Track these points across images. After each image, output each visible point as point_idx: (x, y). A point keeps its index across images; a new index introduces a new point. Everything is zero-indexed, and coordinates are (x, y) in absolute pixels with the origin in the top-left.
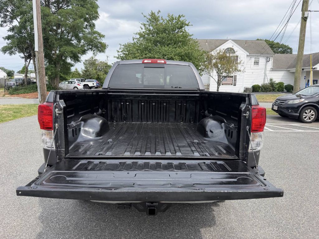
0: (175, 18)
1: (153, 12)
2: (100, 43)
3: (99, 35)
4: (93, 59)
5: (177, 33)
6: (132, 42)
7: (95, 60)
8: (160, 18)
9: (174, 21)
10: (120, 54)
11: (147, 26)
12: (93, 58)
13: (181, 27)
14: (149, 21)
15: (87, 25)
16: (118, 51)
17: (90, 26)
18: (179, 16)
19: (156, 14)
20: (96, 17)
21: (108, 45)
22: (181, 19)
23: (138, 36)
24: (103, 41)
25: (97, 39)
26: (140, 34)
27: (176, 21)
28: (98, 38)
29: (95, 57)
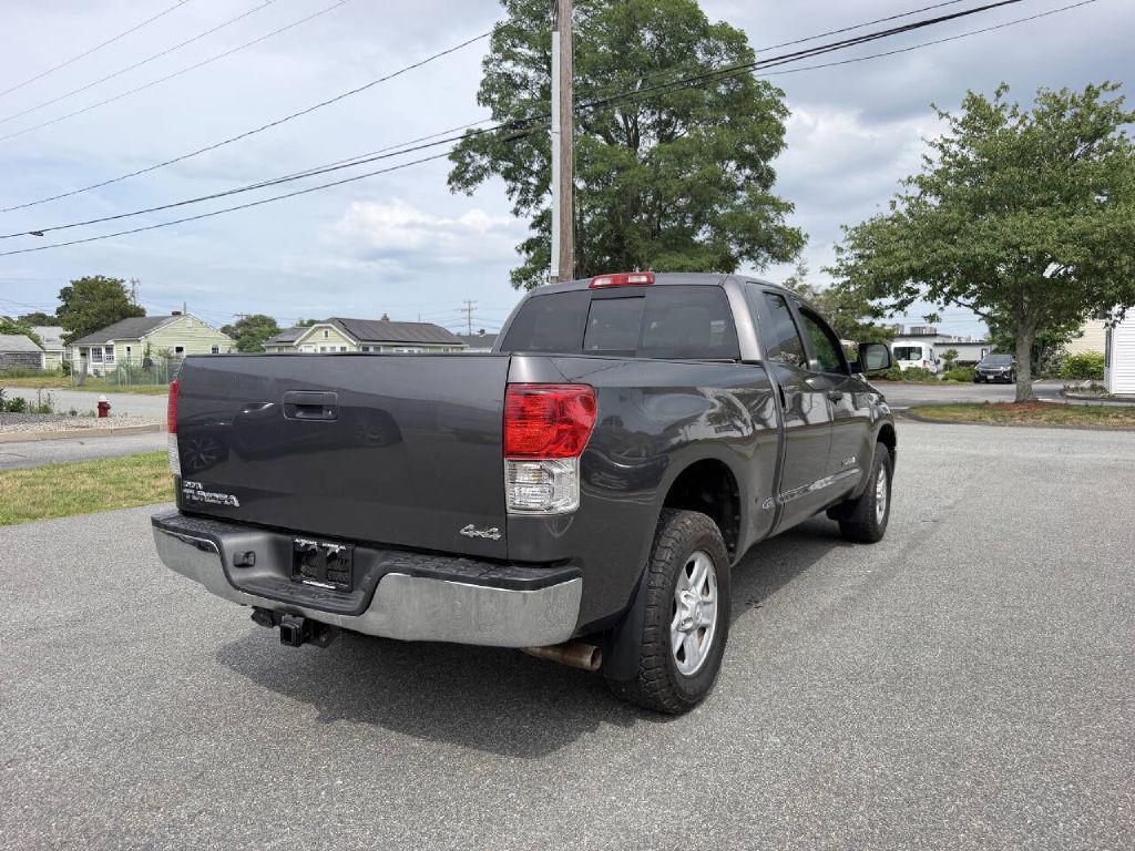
0: (1072, 101)
1: (977, 94)
2: (780, 230)
3: (773, 204)
5: (1086, 155)
6: (891, 213)
8: (1006, 114)
9: (1068, 114)
10: (843, 257)
11: (954, 148)
13: (1099, 133)
14: (960, 129)
15: (748, 178)
16: (839, 250)
17: (758, 179)
18: (1089, 89)
19: (990, 99)
20: (773, 148)
21: (807, 236)
22: (1099, 102)
23: (915, 190)
24: (789, 221)
25: (767, 219)
26: (921, 181)
27: (1078, 110)
28: (772, 214)
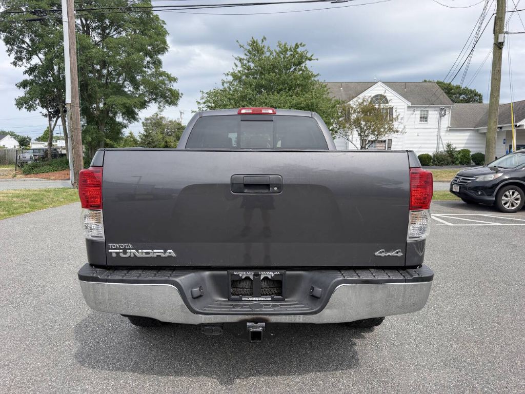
0: (290, 48)
1: (255, 39)
2: (170, 90)
3: (168, 77)
4: (158, 117)
5: (293, 72)
6: (222, 88)
7: (161, 118)
8: (266, 50)
9: (289, 53)
10: (201, 107)
11: (245, 62)
12: (157, 115)
13: (300, 63)
14: (248, 54)
15: (148, 62)
16: (199, 103)
17: (154, 63)
18: (296, 45)
19: (260, 42)
20: (163, 49)
21: (182, 94)
22: (300, 50)
23: (230, 78)
24: (175, 86)
25: (164, 84)
26: (234, 75)
27: (292, 53)
28: (167, 82)
29: (161, 113)
